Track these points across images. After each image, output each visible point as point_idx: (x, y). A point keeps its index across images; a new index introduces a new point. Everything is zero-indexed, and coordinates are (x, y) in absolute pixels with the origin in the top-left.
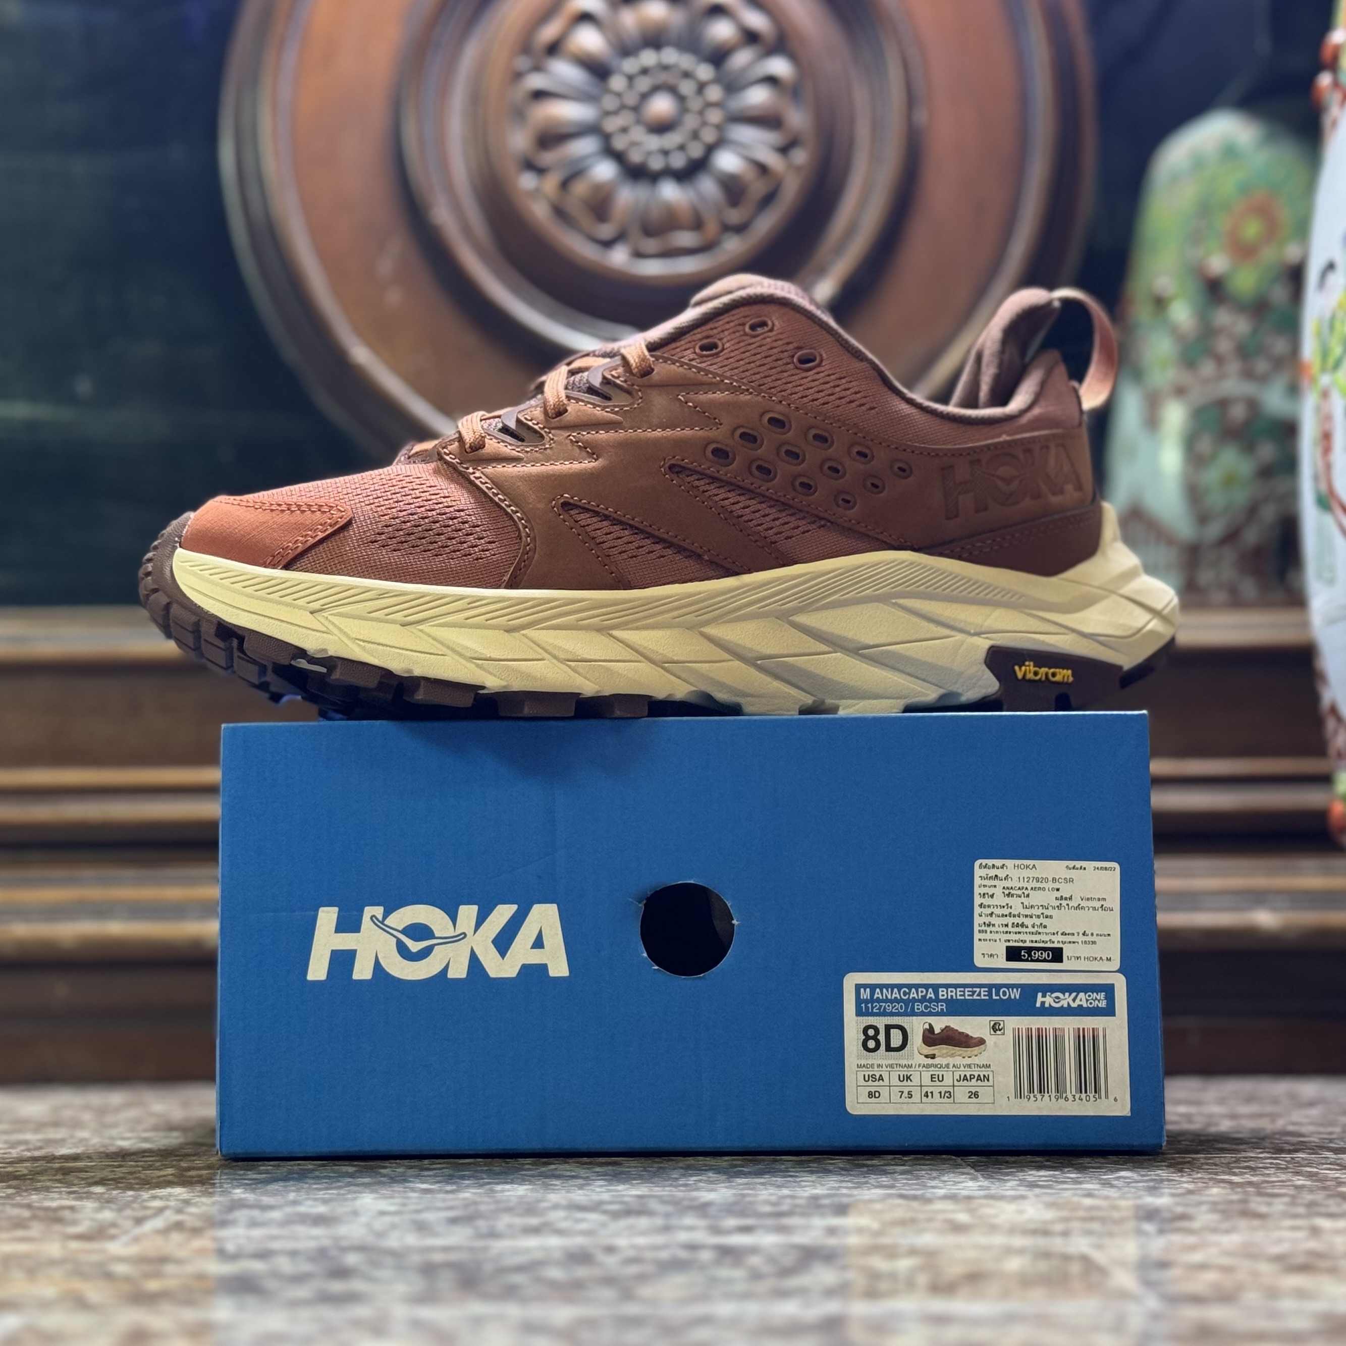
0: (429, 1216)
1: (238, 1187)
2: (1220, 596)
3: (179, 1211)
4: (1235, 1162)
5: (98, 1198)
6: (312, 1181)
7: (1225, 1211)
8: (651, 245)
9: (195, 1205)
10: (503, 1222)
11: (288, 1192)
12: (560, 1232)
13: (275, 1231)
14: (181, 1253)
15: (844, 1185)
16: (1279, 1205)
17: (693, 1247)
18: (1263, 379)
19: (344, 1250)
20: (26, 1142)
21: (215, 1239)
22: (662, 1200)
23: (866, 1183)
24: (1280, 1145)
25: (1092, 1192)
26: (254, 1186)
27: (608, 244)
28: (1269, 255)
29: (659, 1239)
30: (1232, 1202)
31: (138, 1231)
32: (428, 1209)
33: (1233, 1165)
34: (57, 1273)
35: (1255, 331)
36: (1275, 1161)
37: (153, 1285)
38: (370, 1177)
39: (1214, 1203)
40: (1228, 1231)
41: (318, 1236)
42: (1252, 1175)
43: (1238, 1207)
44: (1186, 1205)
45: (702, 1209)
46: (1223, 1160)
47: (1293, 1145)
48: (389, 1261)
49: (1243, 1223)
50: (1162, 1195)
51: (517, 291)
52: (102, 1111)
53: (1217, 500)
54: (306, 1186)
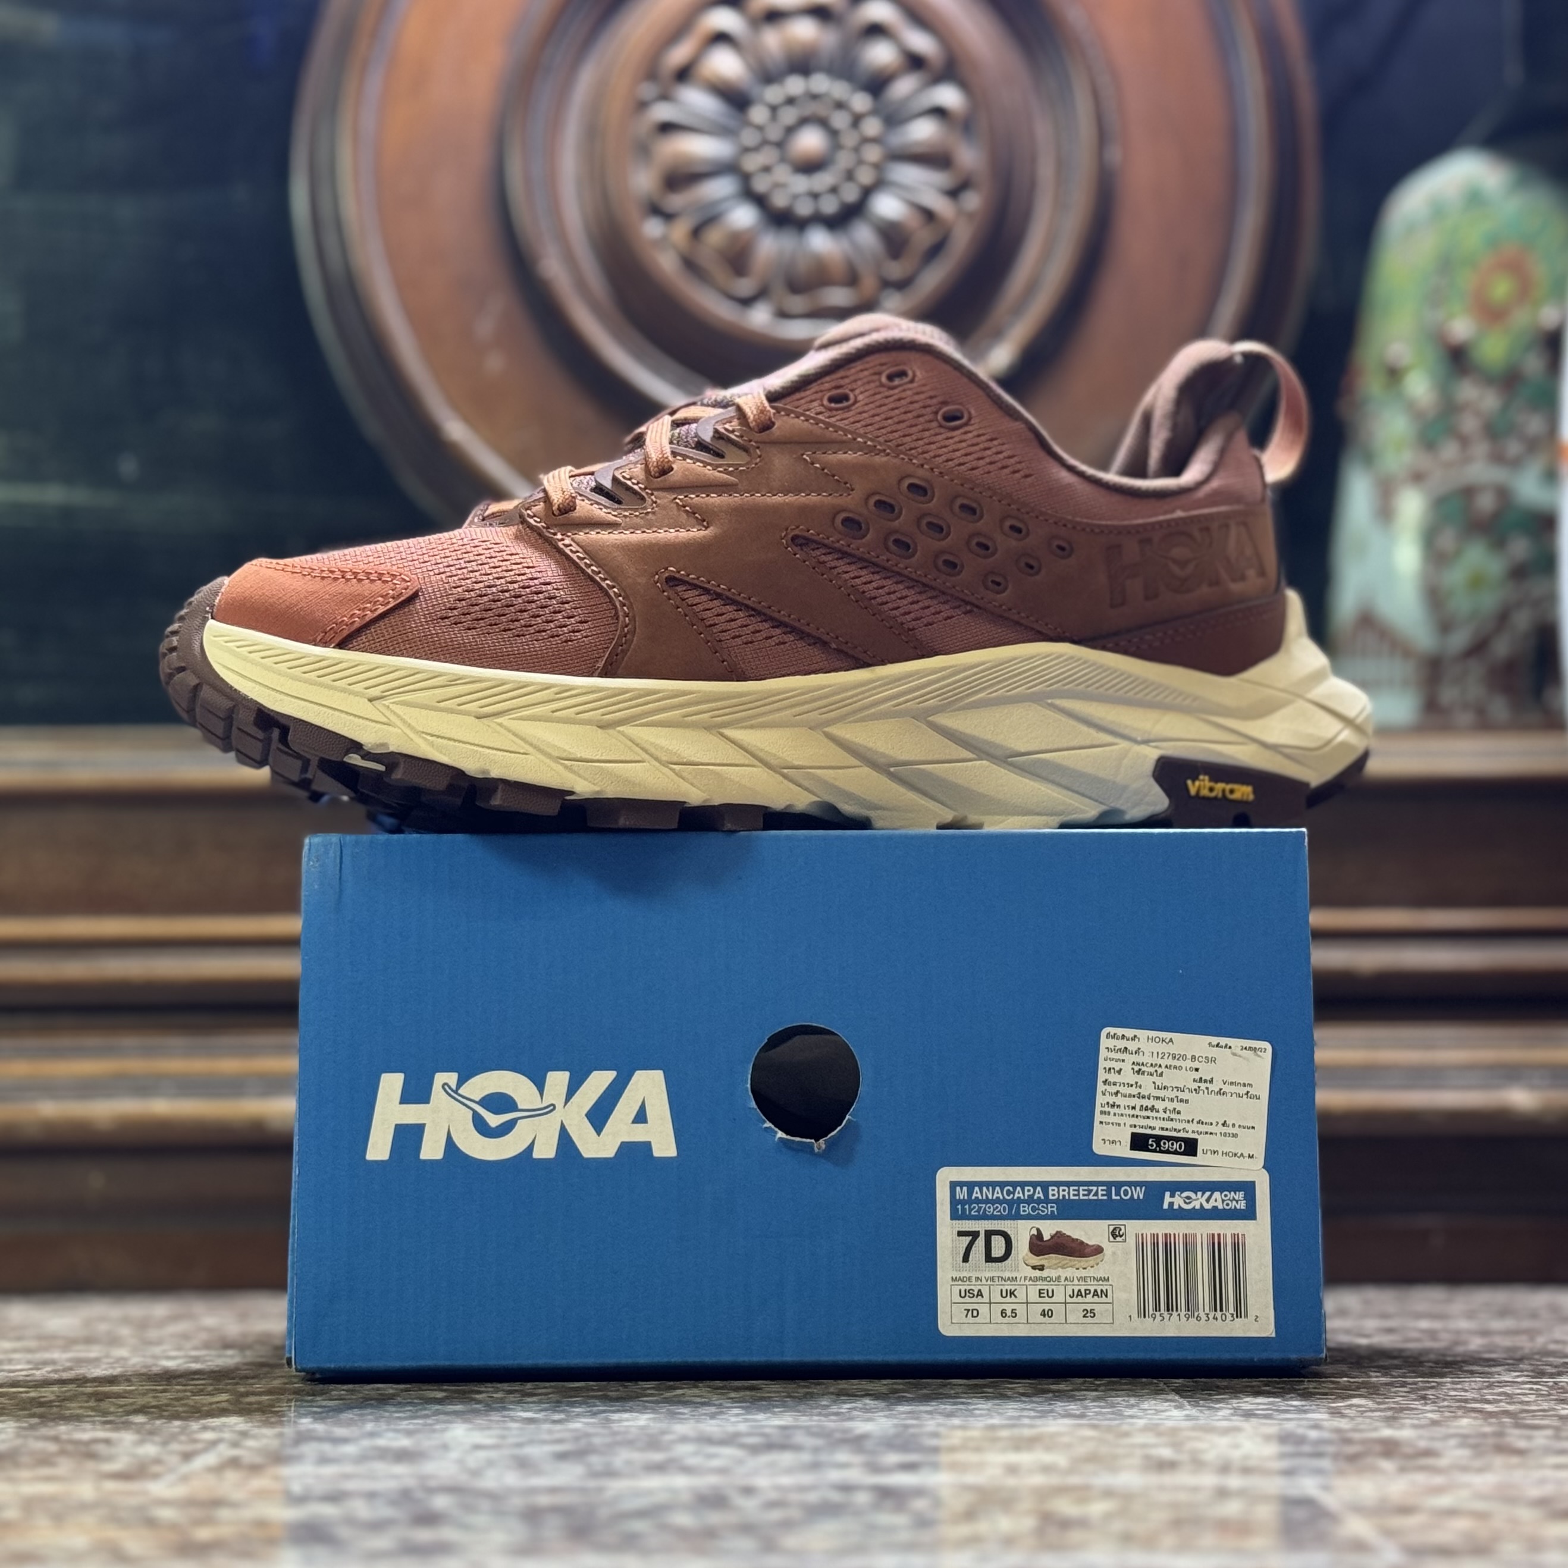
0: (534, 1451)
1: (305, 1415)
2: (1465, 718)
3: (235, 1445)
4: (1488, 1387)
5: (139, 1429)
6: (394, 1409)
7: (1476, 1445)
8: (797, 303)
9: (255, 1437)
10: (622, 1457)
11: (364, 1422)
12: (687, 1470)
13: (348, 1468)
14: (238, 1495)
15: (1026, 1413)
16: (1541, 1438)
17: (846, 1488)
18: (1515, 464)
19: (432, 1491)
20: (53, 1362)
21: (277, 1478)
22: (809, 1431)
23: (1052, 1411)
24: (1542, 1367)
25: (1318, 1422)
26: (324, 1415)
27: (747, 302)
28: (1521, 319)
29: (807, 1479)
30: (1484, 1435)
31: (185, 1468)
32: (531, 1442)
33: (1485, 1391)
34: (89, 1519)
35: (1506, 407)
36: (1535, 1387)
37: (204, 1534)
38: (462, 1403)
39: (1465, 1436)
40: (1480, 1470)
41: (401, 1474)
42: (1507, 1403)
43: (1491, 1441)
44: (1432, 1439)
45: (857, 1442)
46: (1473, 1385)
47: (1556, 1367)
48: (485, 1505)
49: (1499, 1460)
50: (1402, 1427)
51: (638, 356)
52: (143, 1325)
53: (1462, 604)
54: (387, 1414)
